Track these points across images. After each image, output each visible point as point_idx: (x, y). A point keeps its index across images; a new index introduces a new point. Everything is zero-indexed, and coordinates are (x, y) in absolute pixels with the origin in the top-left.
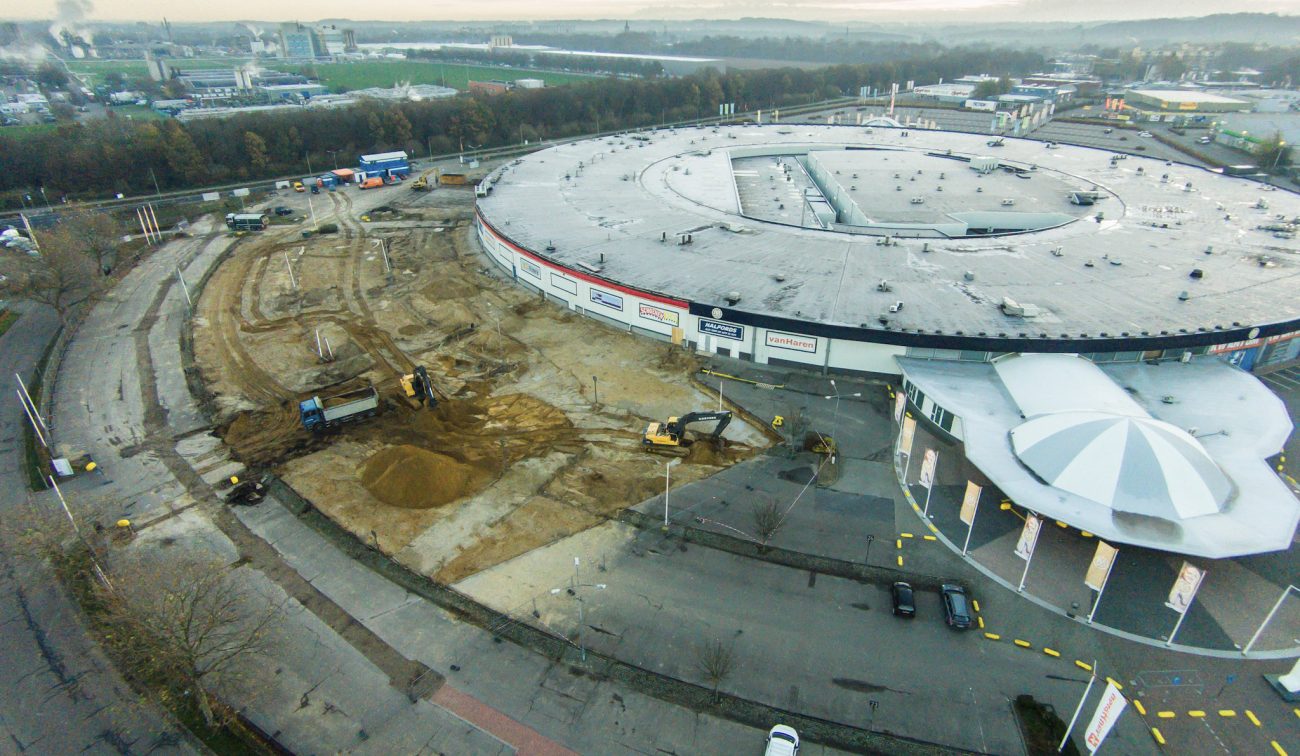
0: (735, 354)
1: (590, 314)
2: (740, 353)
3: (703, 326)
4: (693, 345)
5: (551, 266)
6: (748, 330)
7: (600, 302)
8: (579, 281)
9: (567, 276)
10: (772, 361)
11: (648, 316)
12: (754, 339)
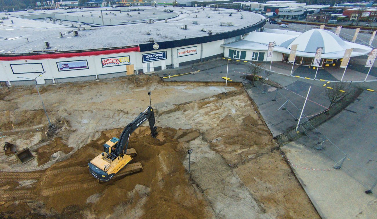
0: (164, 68)
1: (59, 81)
2: (167, 66)
3: (145, 59)
4: (141, 71)
5: (8, 59)
6: (168, 51)
7: (68, 69)
8: (44, 61)
9: (29, 61)
10: (181, 64)
11: (109, 65)
12: (172, 56)
